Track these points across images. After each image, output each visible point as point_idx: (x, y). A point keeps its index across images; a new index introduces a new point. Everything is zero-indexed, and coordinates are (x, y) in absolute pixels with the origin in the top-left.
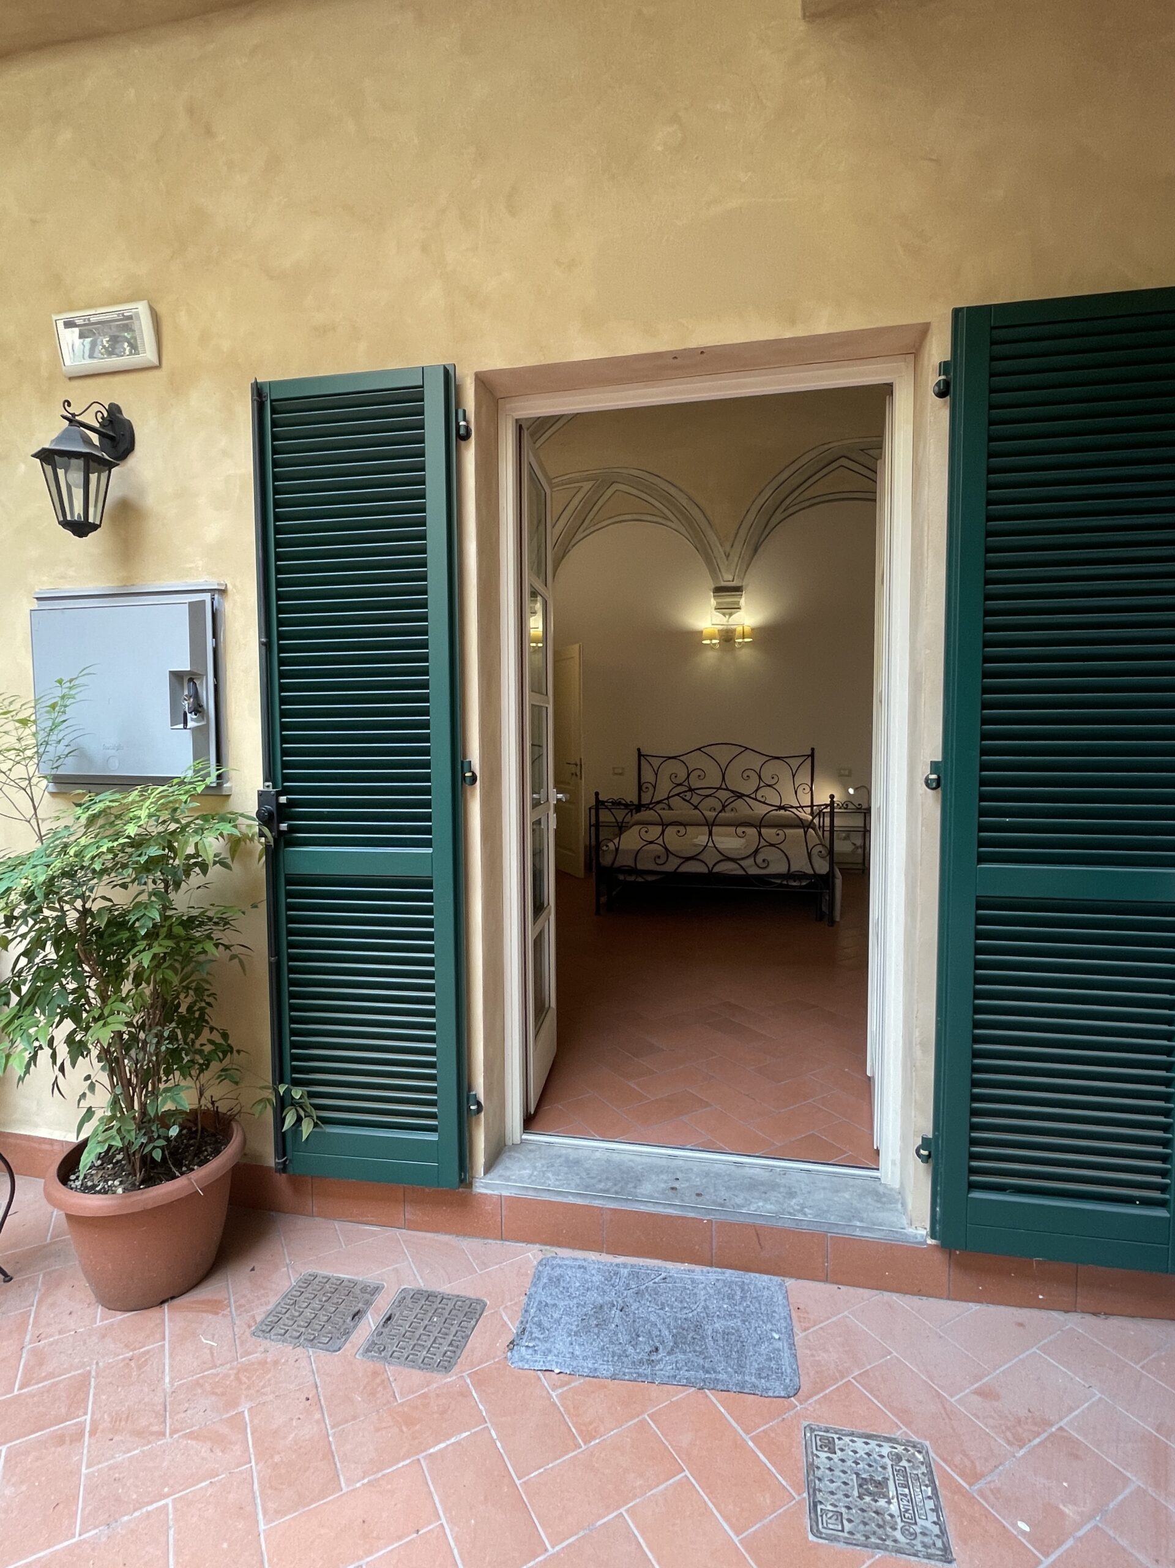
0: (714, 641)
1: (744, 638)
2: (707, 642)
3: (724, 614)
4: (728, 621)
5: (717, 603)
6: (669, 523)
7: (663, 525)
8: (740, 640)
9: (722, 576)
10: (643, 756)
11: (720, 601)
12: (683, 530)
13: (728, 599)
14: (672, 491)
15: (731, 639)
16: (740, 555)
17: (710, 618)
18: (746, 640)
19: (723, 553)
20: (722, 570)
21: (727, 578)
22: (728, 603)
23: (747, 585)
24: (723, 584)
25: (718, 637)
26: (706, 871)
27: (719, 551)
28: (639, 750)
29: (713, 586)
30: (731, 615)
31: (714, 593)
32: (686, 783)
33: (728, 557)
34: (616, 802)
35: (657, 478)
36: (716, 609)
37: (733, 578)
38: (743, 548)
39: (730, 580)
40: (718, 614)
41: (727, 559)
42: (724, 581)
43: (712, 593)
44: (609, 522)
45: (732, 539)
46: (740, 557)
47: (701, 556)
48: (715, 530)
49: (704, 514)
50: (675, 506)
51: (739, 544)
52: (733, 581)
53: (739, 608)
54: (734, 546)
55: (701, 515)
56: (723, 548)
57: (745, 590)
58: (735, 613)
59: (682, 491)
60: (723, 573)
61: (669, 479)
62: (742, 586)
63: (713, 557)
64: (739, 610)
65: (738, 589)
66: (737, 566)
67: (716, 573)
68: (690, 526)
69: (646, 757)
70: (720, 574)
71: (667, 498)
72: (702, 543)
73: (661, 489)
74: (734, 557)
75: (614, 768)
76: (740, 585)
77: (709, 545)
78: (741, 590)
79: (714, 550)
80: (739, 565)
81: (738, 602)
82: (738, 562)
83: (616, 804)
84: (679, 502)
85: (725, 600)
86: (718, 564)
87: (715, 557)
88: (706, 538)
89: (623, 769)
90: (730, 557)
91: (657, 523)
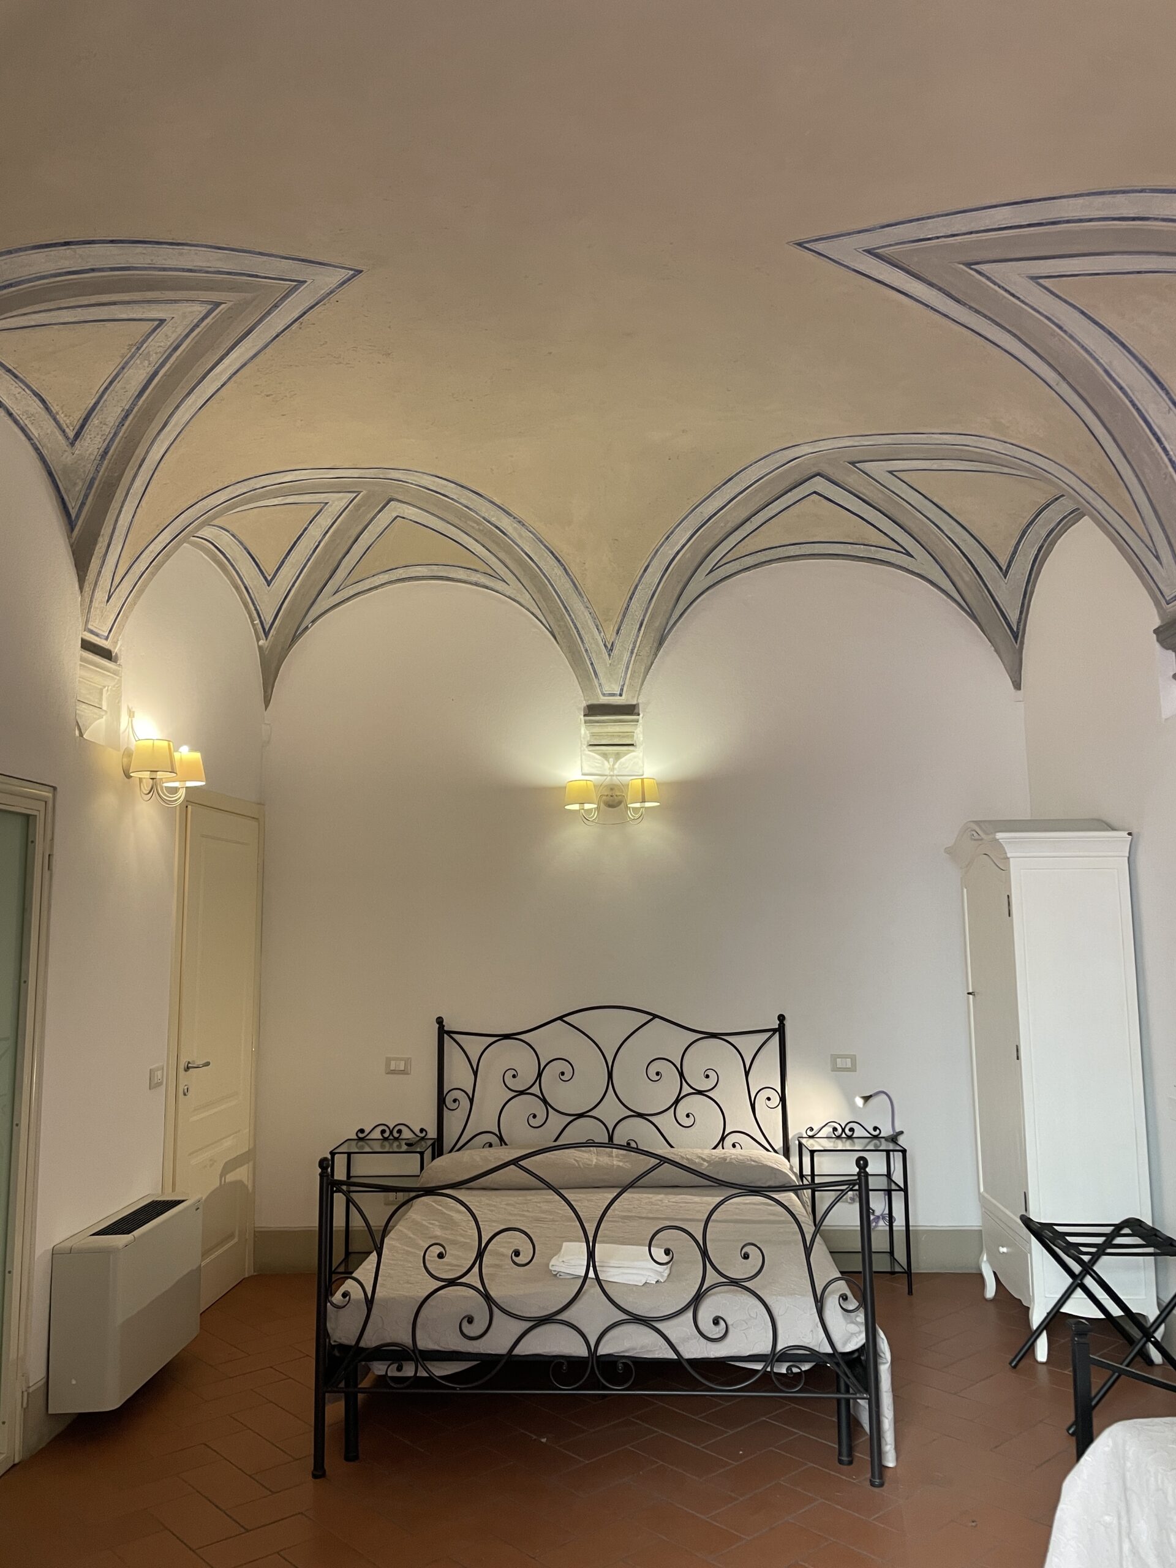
0: (587, 806)
1: (644, 801)
2: (576, 807)
3: (605, 756)
4: (612, 769)
5: (593, 735)
6: (499, 586)
7: (487, 588)
8: (638, 805)
9: (600, 686)
10: (449, 1033)
11: (597, 729)
12: (525, 598)
13: (612, 727)
14: (505, 523)
15: (620, 803)
16: (634, 647)
17: (579, 762)
18: (647, 805)
19: (602, 644)
20: (600, 675)
21: (609, 691)
22: (611, 735)
23: (647, 704)
24: (604, 700)
25: (595, 799)
26: (583, 1352)
27: (593, 639)
28: (440, 1021)
29: (584, 704)
30: (618, 756)
31: (586, 715)
32: (535, 1090)
33: (610, 651)
34: (391, 1132)
35: (475, 496)
36: (591, 745)
37: (622, 690)
38: (638, 636)
39: (614, 695)
40: (594, 755)
41: (609, 655)
42: (604, 695)
43: (582, 717)
44: (385, 578)
45: (617, 619)
46: (632, 653)
47: (561, 648)
48: (586, 600)
49: (565, 569)
50: (509, 551)
51: (630, 627)
52: (621, 695)
53: (632, 745)
54: (622, 631)
55: (559, 571)
56: (602, 634)
57: (644, 711)
58: (626, 754)
59: (523, 525)
60: (603, 681)
61: (498, 502)
62: (638, 704)
63: (583, 650)
64: (631, 748)
65: (630, 710)
66: (627, 668)
67: (590, 680)
68: (540, 591)
69: (454, 1036)
70: (596, 681)
71: (494, 537)
72: (562, 623)
73: (484, 518)
74: (622, 651)
75: (388, 1060)
76: (634, 702)
77: (576, 628)
78: (636, 711)
79: (586, 638)
80: (631, 666)
81: (631, 735)
82: (629, 662)
83: (391, 1136)
84: (518, 546)
85: (606, 730)
86: (592, 664)
87: (586, 650)
88: (570, 615)
89: (408, 1061)
90: (615, 652)
91: (476, 584)
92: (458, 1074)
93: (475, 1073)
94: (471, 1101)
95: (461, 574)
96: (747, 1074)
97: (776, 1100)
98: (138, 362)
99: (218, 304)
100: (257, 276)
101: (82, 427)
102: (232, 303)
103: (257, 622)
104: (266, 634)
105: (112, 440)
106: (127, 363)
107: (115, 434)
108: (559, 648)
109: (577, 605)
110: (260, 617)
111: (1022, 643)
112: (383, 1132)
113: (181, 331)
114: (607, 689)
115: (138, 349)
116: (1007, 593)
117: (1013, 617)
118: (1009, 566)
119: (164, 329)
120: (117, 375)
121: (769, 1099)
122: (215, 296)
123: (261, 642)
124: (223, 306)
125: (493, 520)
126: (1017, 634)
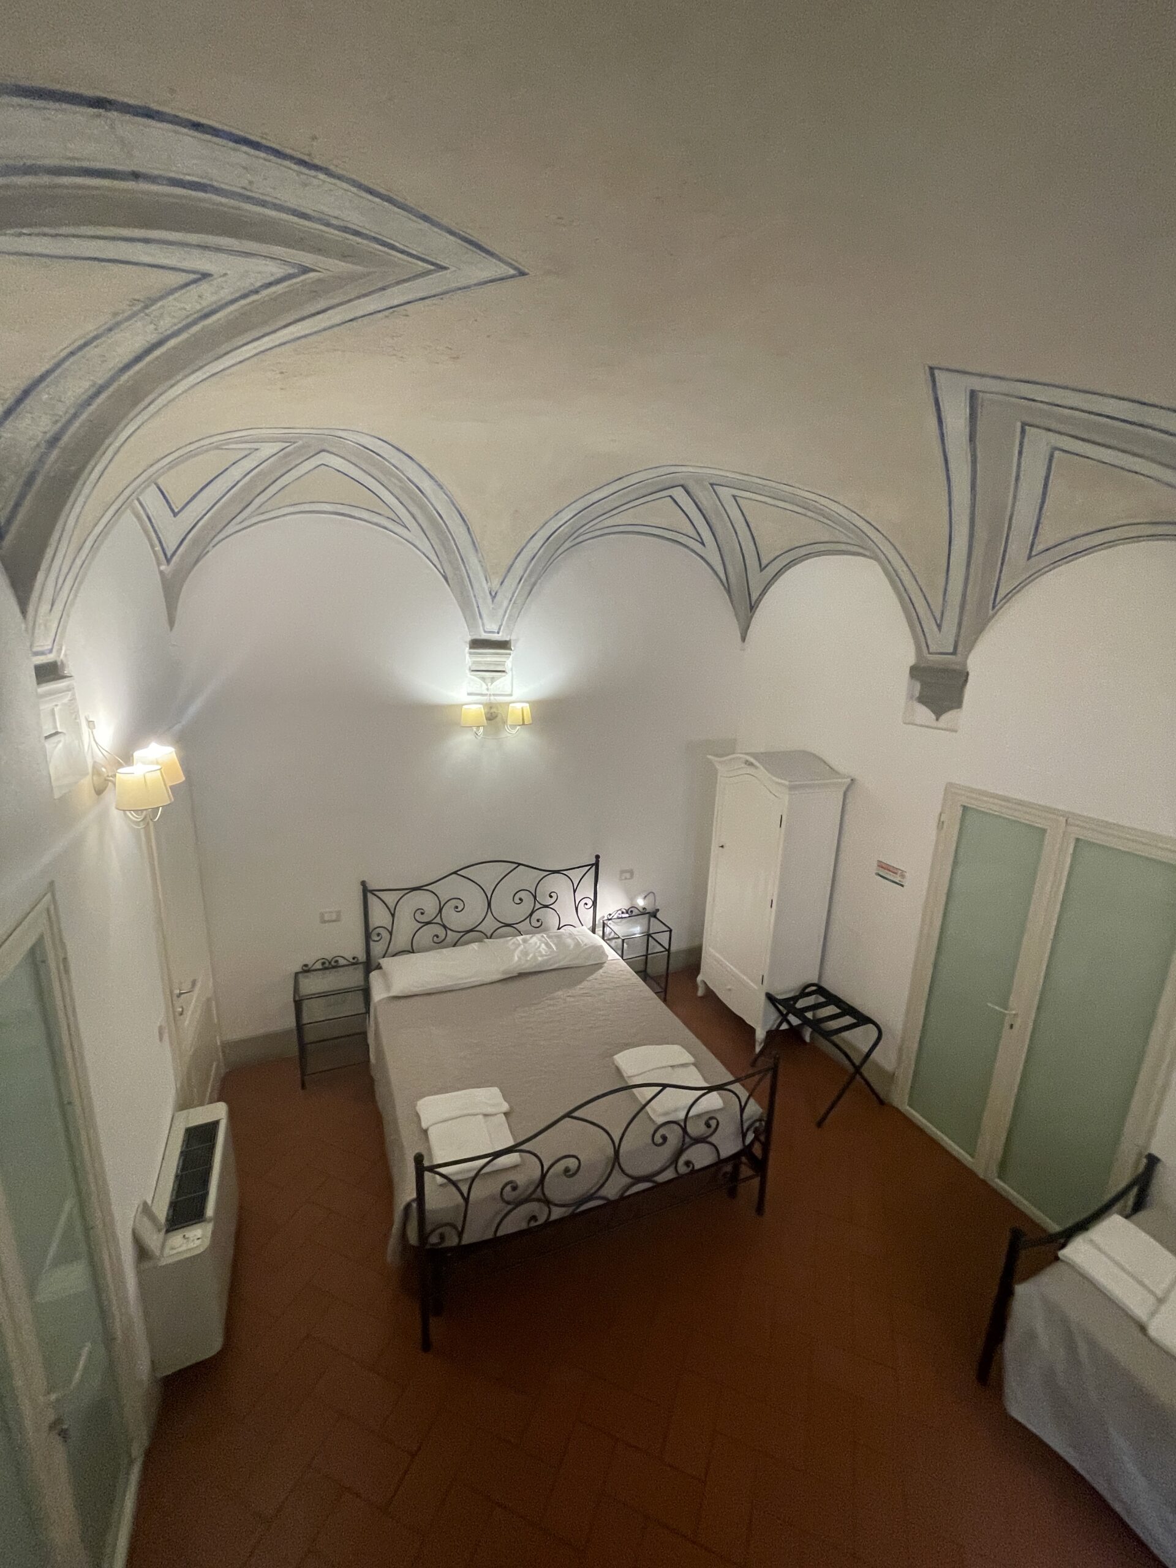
2: (466, 721)
3: (483, 679)
4: (490, 690)
5: (475, 663)
6: (401, 530)
7: (388, 530)
9: (483, 625)
10: (372, 892)
11: (479, 659)
12: (425, 546)
13: (489, 657)
14: (426, 485)
15: (496, 717)
16: (513, 597)
19: (488, 592)
20: (484, 616)
21: (490, 629)
22: (490, 664)
23: (517, 640)
24: (484, 636)
25: (479, 712)
27: (482, 586)
28: (363, 883)
29: (469, 638)
30: (493, 680)
31: (471, 648)
32: (438, 920)
33: (494, 598)
34: (330, 963)
35: (405, 458)
36: (473, 671)
37: (500, 629)
38: (517, 588)
39: (493, 632)
40: (475, 678)
41: (493, 601)
42: (485, 632)
43: (468, 648)
44: (292, 509)
45: (503, 571)
46: (511, 601)
47: (452, 590)
48: (480, 555)
49: (468, 529)
50: (422, 507)
51: (511, 582)
52: (498, 633)
53: (504, 671)
54: (505, 583)
55: (463, 530)
56: (489, 584)
57: (514, 646)
58: (498, 678)
59: (442, 488)
60: (485, 621)
61: (425, 465)
62: (510, 640)
63: (472, 595)
64: (503, 674)
65: (504, 645)
66: (506, 612)
67: (474, 619)
68: (443, 545)
69: (376, 893)
70: (480, 621)
71: (413, 495)
72: (458, 572)
73: (408, 479)
74: (503, 599)
75: (322, 915)
76: (508, 639)
77: (469, 577)
78: (508, 646)
79: (476, 585)
80: (508, 611)
81: (503, 664)
82: (508, 607)
83: (330, 966)
84: (432, 504)
85: (485, 659)
86: (478, 607)
87: (475, 596)
88: (465, 567)
89: (339, 913)
90: (498, 598)
91: (376, 524)
92: (379, 916)
93: (393, 915)
94: (391, 933)
95: (365, 515)
96: (575, 891)
97: (590, 903)
98: (139, 324)
99: (305, 270)
100: (393, 247)
101: (19, 401)
102: (332, 273)
103: (158, 548)
104: (168, 561)
105: (70, 422)
106: (118, 324)
107: (75, 416)
108: (449, 590)
109: (473, 560)
110: (160, 542)
111: (753, 614)
112: (323, 964)
113: (226, 294)
114: (488, 627)
115: (146, 307)
116: (756, 581)
117: (754, 597)
118: (766, 567)
119: (204, 286)
120: (96, 338)
121: (586, 904)
122: (307, 259)
123: (163, 568)
124: (312, 275)
125: (415, 480)
126: (753, 608)
